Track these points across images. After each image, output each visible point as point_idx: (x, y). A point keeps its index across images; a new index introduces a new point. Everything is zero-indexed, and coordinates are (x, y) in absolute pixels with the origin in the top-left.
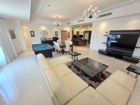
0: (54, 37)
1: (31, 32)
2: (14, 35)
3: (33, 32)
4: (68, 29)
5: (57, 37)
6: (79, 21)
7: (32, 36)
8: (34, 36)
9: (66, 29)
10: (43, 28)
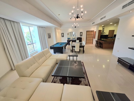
0: (78, 37)
1: (62, 33)
2: (50, 36)
3: (63, 33)
4: (95, 29)
5: (81, 37)
6: (101, 19)
7: (62, 37)
8: (63, 37)
9: (92, 29)
10: (70, 30)
